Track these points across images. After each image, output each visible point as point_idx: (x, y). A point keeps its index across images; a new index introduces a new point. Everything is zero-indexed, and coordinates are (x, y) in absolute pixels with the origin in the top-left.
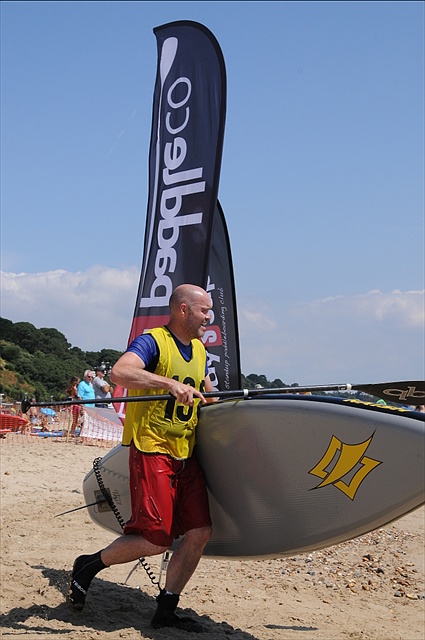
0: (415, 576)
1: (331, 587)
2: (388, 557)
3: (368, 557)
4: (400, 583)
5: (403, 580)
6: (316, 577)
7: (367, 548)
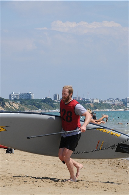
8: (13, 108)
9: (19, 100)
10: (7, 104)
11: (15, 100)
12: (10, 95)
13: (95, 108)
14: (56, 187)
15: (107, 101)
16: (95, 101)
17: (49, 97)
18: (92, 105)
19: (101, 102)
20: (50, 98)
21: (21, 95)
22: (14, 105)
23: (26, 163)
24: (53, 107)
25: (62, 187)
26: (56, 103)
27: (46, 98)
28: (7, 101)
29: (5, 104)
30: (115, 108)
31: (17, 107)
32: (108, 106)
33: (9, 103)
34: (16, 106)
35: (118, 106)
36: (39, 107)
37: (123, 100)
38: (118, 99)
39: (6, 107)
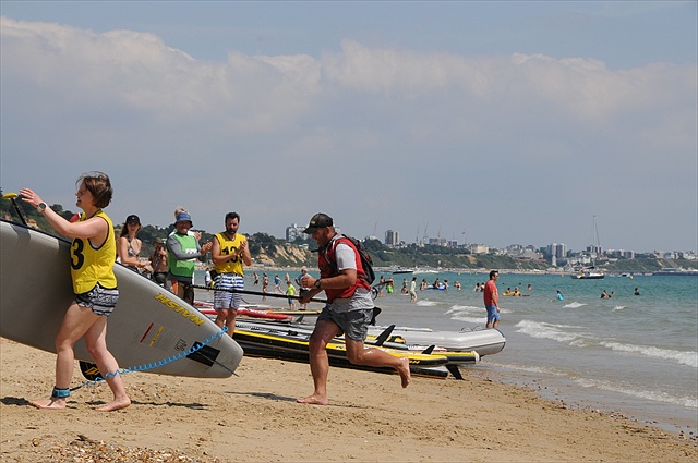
8: (293, 259)
9: (308, 241)
10: (280, 251)
11: (299, 241)
12: (287, 230)
13: (479, 265)
15: (506, 251)
16: (480, 250)
17: (374, 238)
18: (472, 259)
19: (492, 251)
20: (376, 240)
22: (296, 252)
24: (384, 259)
26: (390, 250)
27: (367, 240)
28: (281, 242)
29: (275, 250)
30: (525, 266)
31: (302, 259)
32: (509, 262)
33: (285, 249)
34: (299, 254)
35: (532, 262)
37: (542, 250)
38: (531, 247)
39: (277, 256)
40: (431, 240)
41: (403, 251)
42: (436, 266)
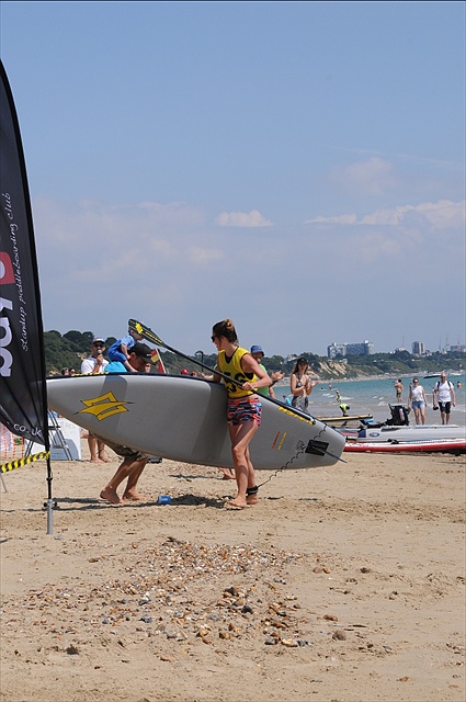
0: (298, 614)
1: (173, 637)
2: (260, 590)
3: (232, 591)
4: (274, 625)
5: (280, 620)
6: (153, 625)
7: (230, 579)
8: (335, 372)
9: (346, 357)
10: (324, 366)
11: (339, 357)
12: (329, 349)
14: (420, 522)
17: (403, 349)
20: (405, 351)
21: (349, 348)
22: (337, 366)
23: (361, 477)
24: (413, 367)
25: (431, 521)
26: (417, 359)
27: (397, 351)
28: (324, 359)
29: (320, 366)
31: (343, 372)
33: (328, 364)
34: (340, 368)
36: (385, 369)
39: (321, 371)
40: (452, 348)
41: (429, 358)
42: (458, 369)
